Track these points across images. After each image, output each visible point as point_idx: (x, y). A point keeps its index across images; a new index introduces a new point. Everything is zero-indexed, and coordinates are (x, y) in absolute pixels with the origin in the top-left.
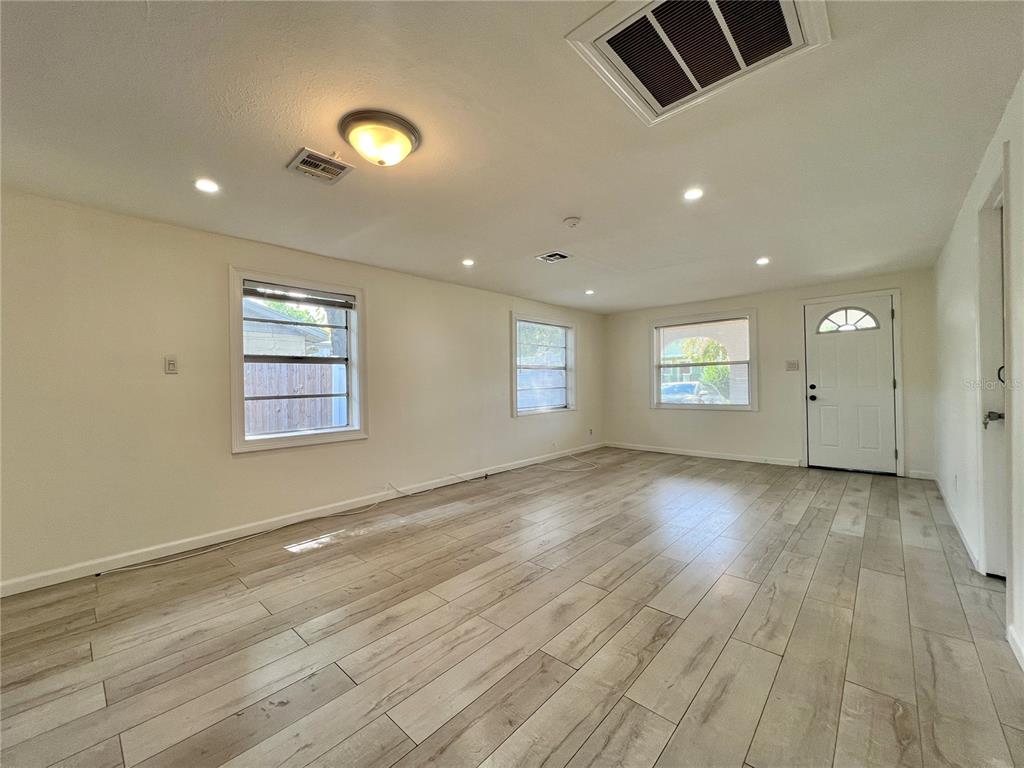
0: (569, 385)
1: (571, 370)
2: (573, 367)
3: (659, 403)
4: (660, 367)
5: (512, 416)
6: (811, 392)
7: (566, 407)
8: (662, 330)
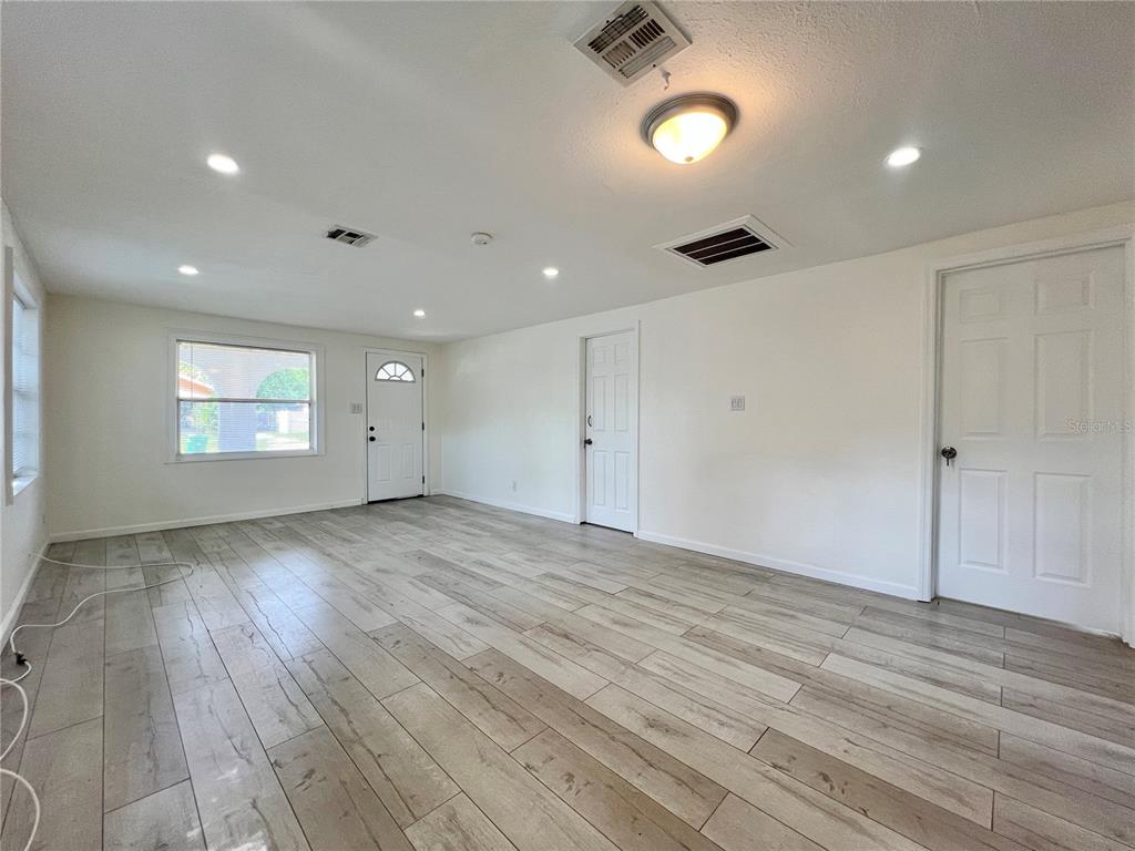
3: (179, 454)
4: (179, 402)
6: (371, 434)
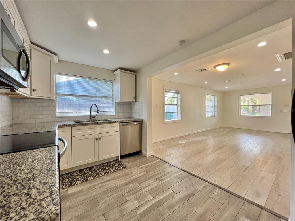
0: (215, 111)
1: (216, 107)
2: (217, 106)
3: (241, 115)
4: (241, 106)
5: (205, 118)
7: (214, 116)
8: (242, 96)
